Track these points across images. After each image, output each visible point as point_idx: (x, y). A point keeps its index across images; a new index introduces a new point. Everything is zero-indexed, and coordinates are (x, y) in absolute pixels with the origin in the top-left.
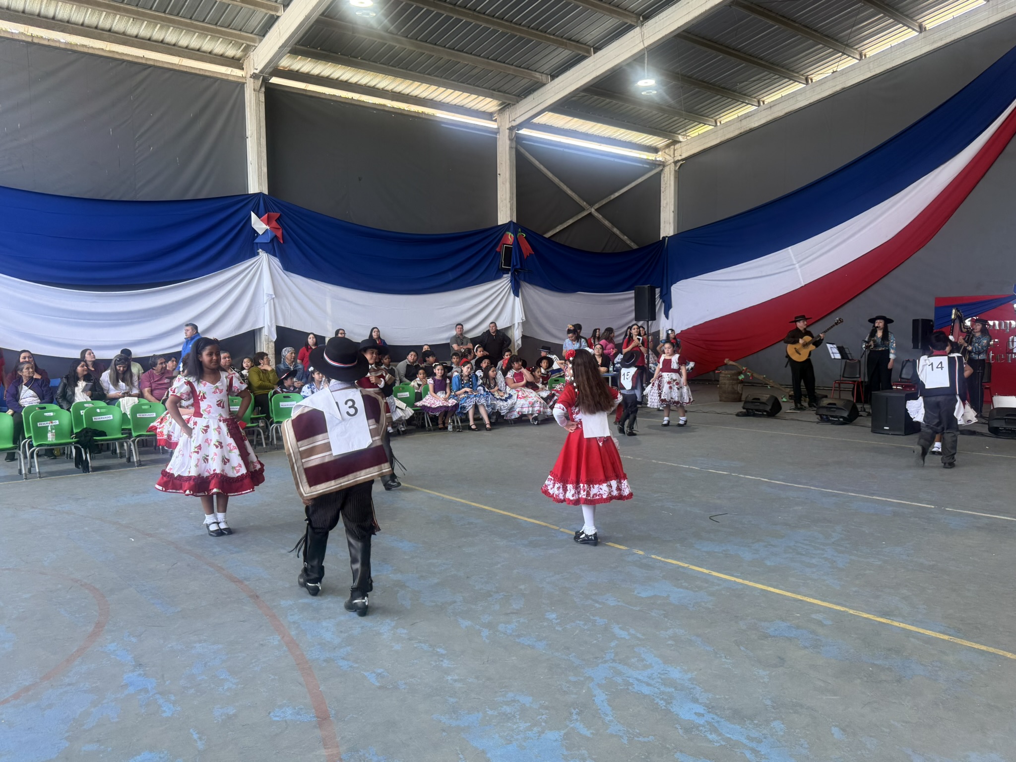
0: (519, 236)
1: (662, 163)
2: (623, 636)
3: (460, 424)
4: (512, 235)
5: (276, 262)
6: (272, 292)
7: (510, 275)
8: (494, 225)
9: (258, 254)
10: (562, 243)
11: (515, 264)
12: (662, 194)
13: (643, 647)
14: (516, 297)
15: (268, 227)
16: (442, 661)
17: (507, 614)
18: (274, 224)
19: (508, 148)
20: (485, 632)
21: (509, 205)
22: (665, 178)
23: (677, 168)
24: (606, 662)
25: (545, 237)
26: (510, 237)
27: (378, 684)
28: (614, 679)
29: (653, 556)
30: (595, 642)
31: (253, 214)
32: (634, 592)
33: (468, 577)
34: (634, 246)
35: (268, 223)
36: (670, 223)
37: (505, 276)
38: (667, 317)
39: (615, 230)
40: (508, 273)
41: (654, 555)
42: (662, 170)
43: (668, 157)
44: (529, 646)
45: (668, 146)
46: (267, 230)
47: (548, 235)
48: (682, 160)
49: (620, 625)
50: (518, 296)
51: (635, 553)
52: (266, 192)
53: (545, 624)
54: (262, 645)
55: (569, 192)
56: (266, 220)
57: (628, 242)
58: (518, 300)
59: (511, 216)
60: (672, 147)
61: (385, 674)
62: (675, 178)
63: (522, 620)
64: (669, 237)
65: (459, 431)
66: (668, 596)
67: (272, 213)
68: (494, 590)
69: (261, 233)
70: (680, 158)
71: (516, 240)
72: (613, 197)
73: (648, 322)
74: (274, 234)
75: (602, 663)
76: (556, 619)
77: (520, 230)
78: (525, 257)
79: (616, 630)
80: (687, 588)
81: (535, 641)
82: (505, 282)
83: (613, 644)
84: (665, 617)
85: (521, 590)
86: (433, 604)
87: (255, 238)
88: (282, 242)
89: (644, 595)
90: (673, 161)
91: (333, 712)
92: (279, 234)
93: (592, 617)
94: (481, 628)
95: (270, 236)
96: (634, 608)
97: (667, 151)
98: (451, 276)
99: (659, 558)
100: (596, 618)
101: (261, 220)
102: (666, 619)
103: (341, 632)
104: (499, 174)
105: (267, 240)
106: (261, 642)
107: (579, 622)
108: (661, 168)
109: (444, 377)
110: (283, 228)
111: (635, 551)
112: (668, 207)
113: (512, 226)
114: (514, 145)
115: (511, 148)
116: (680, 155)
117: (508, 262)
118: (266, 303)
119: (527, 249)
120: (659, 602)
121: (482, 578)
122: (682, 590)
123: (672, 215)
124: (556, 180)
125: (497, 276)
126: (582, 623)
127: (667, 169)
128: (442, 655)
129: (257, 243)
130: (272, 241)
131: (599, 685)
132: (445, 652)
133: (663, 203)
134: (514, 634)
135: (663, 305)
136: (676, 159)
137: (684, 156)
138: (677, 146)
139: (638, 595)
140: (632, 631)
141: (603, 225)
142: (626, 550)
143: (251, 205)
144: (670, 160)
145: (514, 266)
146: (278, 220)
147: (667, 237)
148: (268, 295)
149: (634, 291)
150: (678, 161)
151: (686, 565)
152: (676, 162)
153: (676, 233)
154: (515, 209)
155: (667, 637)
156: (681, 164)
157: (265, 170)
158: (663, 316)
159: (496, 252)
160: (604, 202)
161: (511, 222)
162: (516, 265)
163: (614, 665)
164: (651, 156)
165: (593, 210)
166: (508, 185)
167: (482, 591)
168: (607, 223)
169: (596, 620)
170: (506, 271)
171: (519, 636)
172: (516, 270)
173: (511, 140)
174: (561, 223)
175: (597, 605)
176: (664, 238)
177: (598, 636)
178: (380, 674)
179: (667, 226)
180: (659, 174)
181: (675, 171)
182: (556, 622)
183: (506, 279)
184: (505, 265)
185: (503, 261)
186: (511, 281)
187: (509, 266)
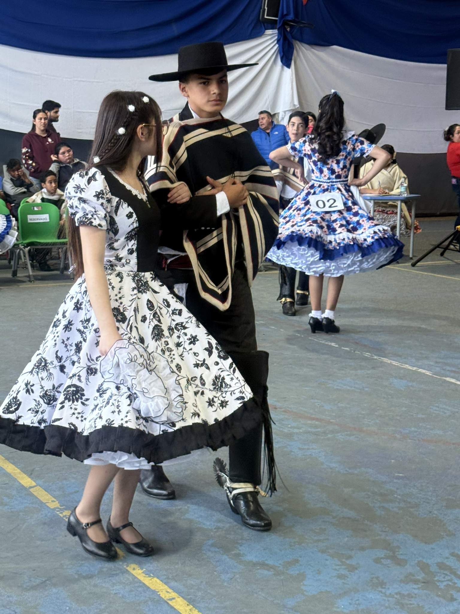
7: (276, 31)
14: (285, 68)
37: (269, 32)
40: (273, 28)
50: (289, 66)
58: (289, 73)
78: (304, 0)
82: (267, 43)
117: (273, 9)
125: (255, 33)
145: (283, 16)
162: (286, 15)
170: (272, 25)
172: (286, 23)
183: (269, 37)
184: (267, 15)
185: (266, 8)
186: (278, 41)
187: (276, 16)
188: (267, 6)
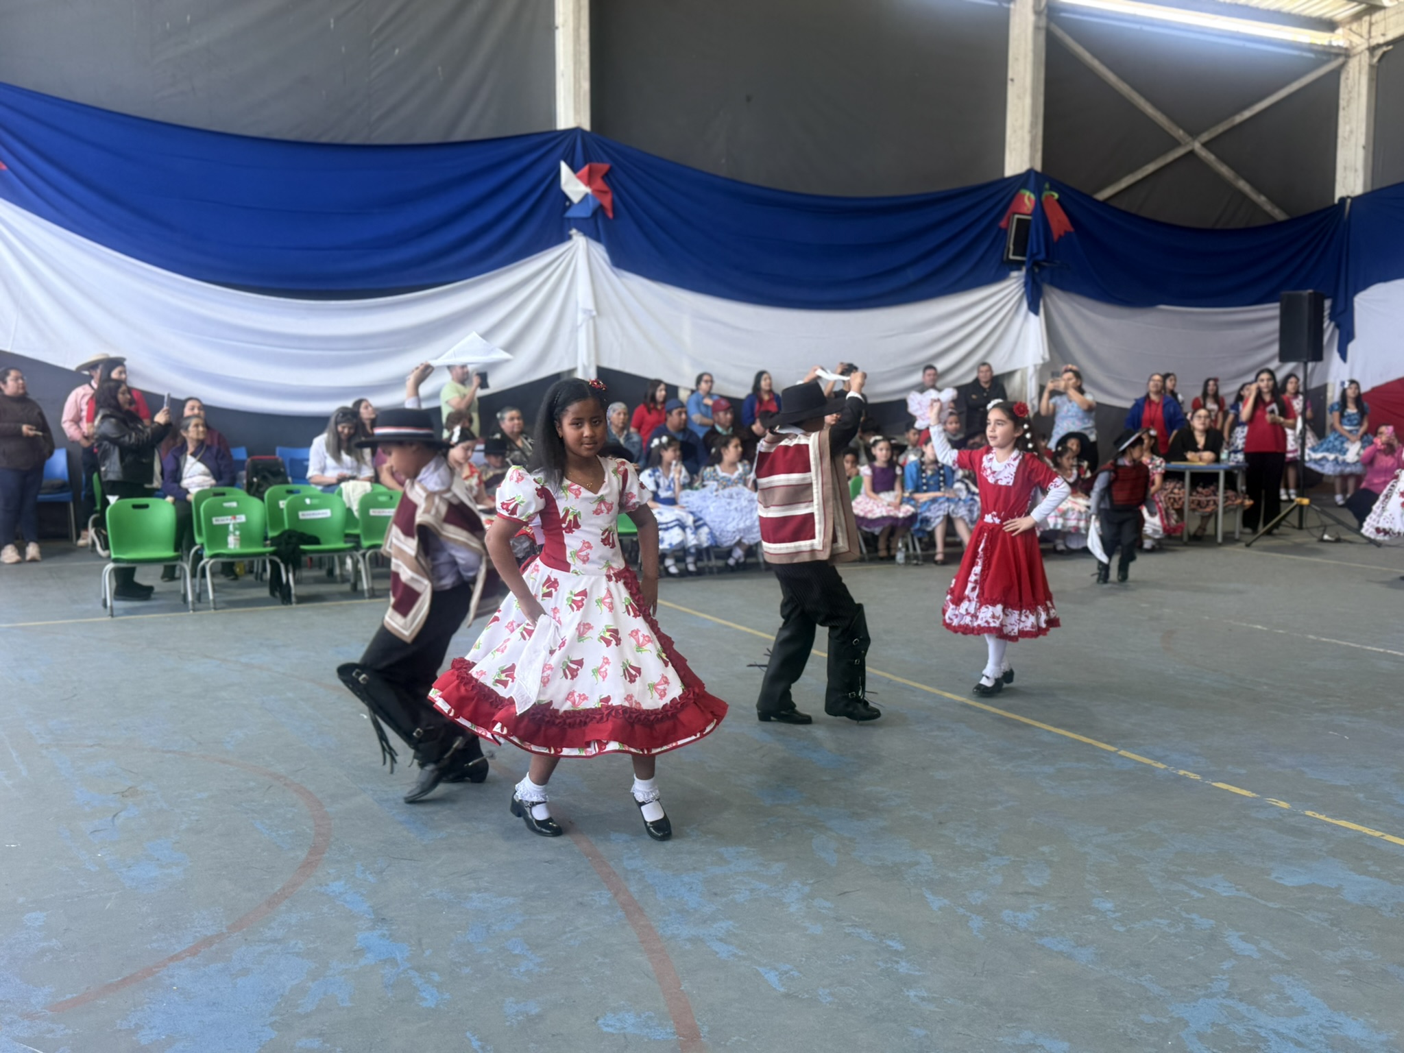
0: (1047, 197)
1: (1342, 52)
2: (1247, 953)
3: (919, 551)
4: (1033, 197)
5: (599, 252)
6: (590, 305)
7: (1023, 272)
8: (996, 177)
9: (570, 237)
10: (1133, 211)
11: (1035, 251)
12: (1341, 113)
13: (1289, 975)
14: (1032, 315)
15: (588, 190)
16: (897, 962)
17: (1016, 894)
18: (600, 184)
19: (1030, 29)
20: (976, 922)
21: (1027, 138)
22: (1350, 82)
23: (1375, 60)
24: (1212, 995)
25: (1097, 201)
26: (1028, 198)
27: (782, 990)
28: (1230, 1027)
29: (1309, 813)
30: (1191, 958)
31: (564, 168)
32: (1269, 875)
33: (940, 823)
34: (1279, 215)
35: (589, 183)
36: (1356, 170)
37: (1014, 274)
38: (1344, 357)
39: (1243, 185)
40: (1019, 269)
41: (1312, 810)
42: (1343, 65)
43: (1356, 40)
44: (1061, 953)
45: (1357, 17)
46: (586, 196)
47: (1102, 195)
48: (1387, 44)
49: (1242, 933)
50: (1036, 313)
51: (1273, 806)
52: (586, 125)
53: (1093, 918)
54: (581, 903)
55: (1150, 110)
56: (586, 178)
57: (1268, 207)
58: (1036, 320)
59: (1032, 158)
60: (1366, 18)
61: (795, 973)
62: (1370, 80)
63: (1046, 907)
64: (1356, 199)
65: (917, 564)
66: (1339, 889)
67: (596, 165)
68: (990, 849)
69: (576, 199)
70: (1381, 40)
71: (1039, 204)
72: (1239, 119)
73: (1306, 364)
74: (598, 201)
75: (1205, 996)
76: (1114, 912)
77: (1047, 186)
78: (1056, 237)
79: (1233, 940)
80: (1378, 876)
81: (1074, 947)
82: (1012, 287)
83: (1226, 965)
84: (1332, 925)
85: (1043, 854)
86: (879, 863)
87: (566, 209)
88: (610, 215)
89: (1290, 881)
90: (1365, 46)
91: (706, 1029)
92: (607, 201)
93: (1184, 914)
94: (969, 914)
95: (592, 205)
96: (1271, 905)
97: (1355, 26)
98: (911, 274)
99: (1322, 817)
100: (1194, 916)
101: (580, 178)
102: (1335, 929)
103: (716, 894)
104: (1012, 80)
105: (586, 213)
106: (580, 900)
107: (1158, 920)
108: (1341, 60)
109: (891, 463)
110: (614, 189)
111: (1273, 801)
112: (1353, 140)
113: (1033, 177)
114: (1043, 23)
115: (1037, 28)
116: (1383, 35)
117: (1020, 248)
118: (581, 325)
119: (1059, 222)
120: (1320, 897)
121: (968, 826)
122: (1368, 879)
123: (1361, 153)
124: (1124, 88)
125: (998, 275)
126: (1164, 922)
127: (1353, 64)
128: (897, 952)
129: (569, 219)
130: (595, 214)
131: (1200, 1036)
132: (903, 948)
133: (1343, 130)
134: (1032, 929)
135: (1337, 333)
136: (1374, 42)
137: (1390, 37)
138: (1377, 16)
139: (1278, 881)
140: (1265, 945)
141: (1218, 176)
142: (1253, 798)
143: (560, 150)
144: (1361, 44)
145: (1032, 255)
146: (606, 177)
147: (1348, 197)
148: (586, 311)
149: (1277, 305)
150: (1379, 46)
151: (1378, 834)
152: (1372, 50)
153: (1369, 189)
154: (1040, 146)
155: (1337, 962)
156: (1384, 54)
157: (586, 85)
158: (1336, 356)
159: (1000, 229)
160: (1220, 129)
161: (1030, 172)
162: (1038, 253)
163: (1230, 1002)
164: (1321, 38)
165: (1197, 146)
166: (1028, 101)
167: (967, 850)
168: (1224, 170)
169: (1193, 920)
170: (1017, 266)
171: (1040, 934)
172: (1036, 263)
173: (1037, 13)
174: (1131, 171)
175: (1194, 893)
176: (1343, 200)
177: (1198, 947)
178: (786, 973)
179: (1351, 176)
180: (1335, 75)
181: (1371, 66)
182: (1114, 916)
183: (1013, 281)
184: (1014, 254)
185: (1011, 247)
186: (1026, 284)
187: (1023, 255)
188: (1014, 245)
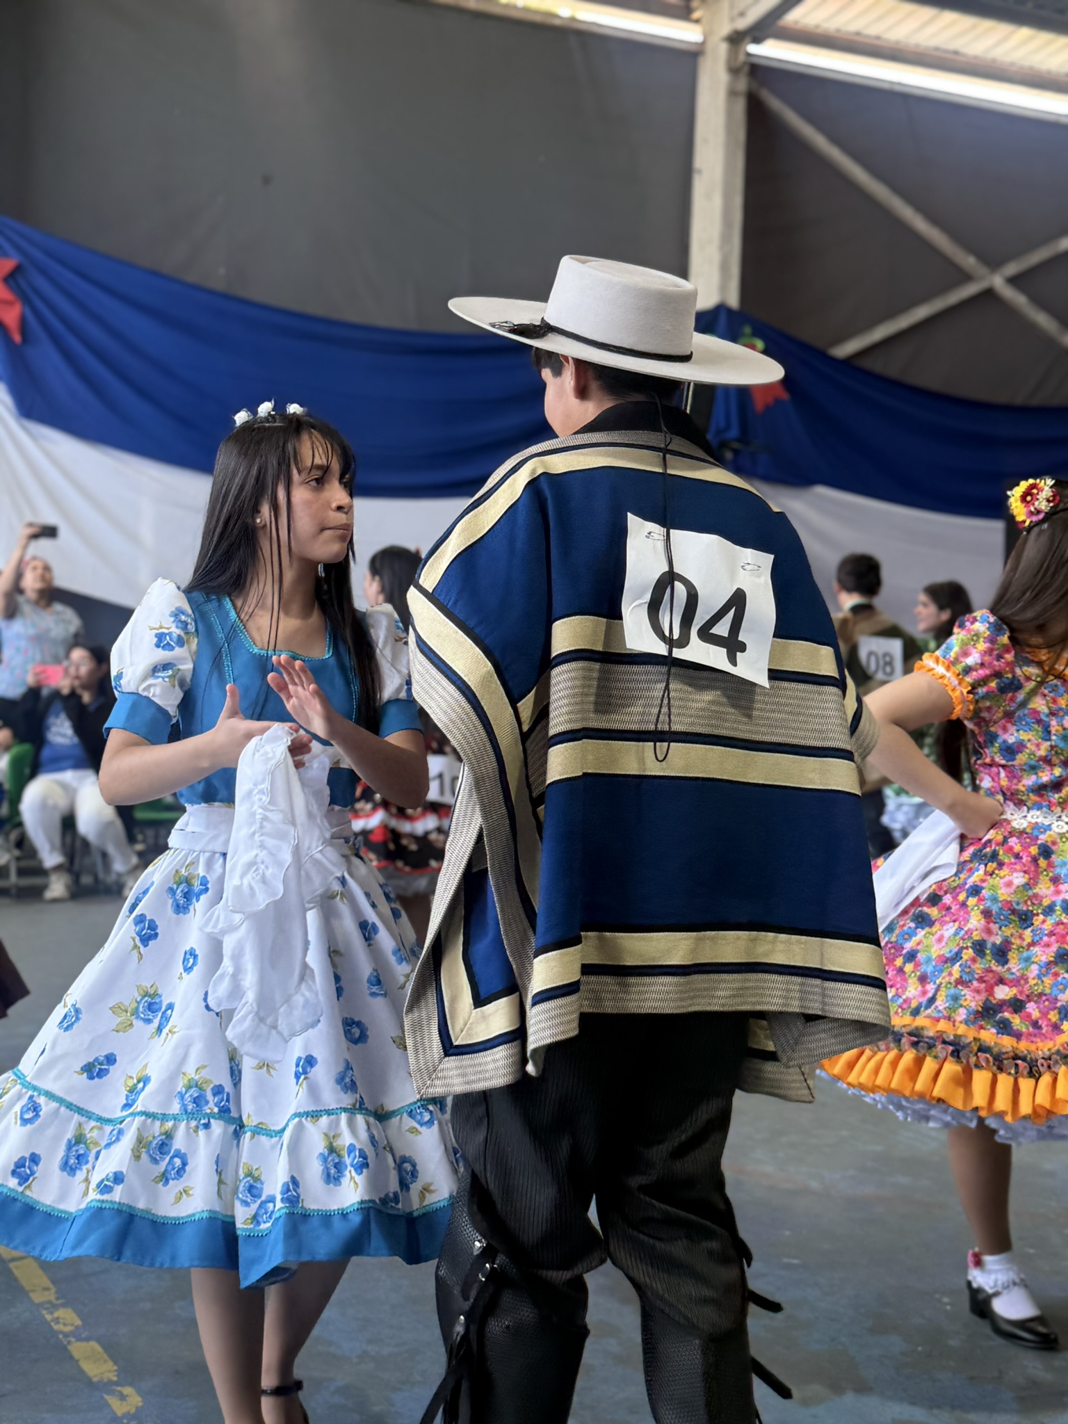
10: (896, 376)
19: (722, 97)
21: (717, 256)
25: (831, 356)
47: (841, 350)
55: (921, 225)
59: (723, 288)
77: (747, 330)
78: (759, 409)
88: (17, 338)
92: (10, 314)
104: (699, 172)
110: (25, 299)
113: (725, 314)
114: (742, 84)
115: (732, 93)
145: (719, 432)
146: (11, 279)
154: (736, 269)
160: (1037, 258)
161: (721, 307)
165: (998, 282)
166: (717, 201)
168: (1043, 320)
173: (734, 71)
174: (890, 315)
